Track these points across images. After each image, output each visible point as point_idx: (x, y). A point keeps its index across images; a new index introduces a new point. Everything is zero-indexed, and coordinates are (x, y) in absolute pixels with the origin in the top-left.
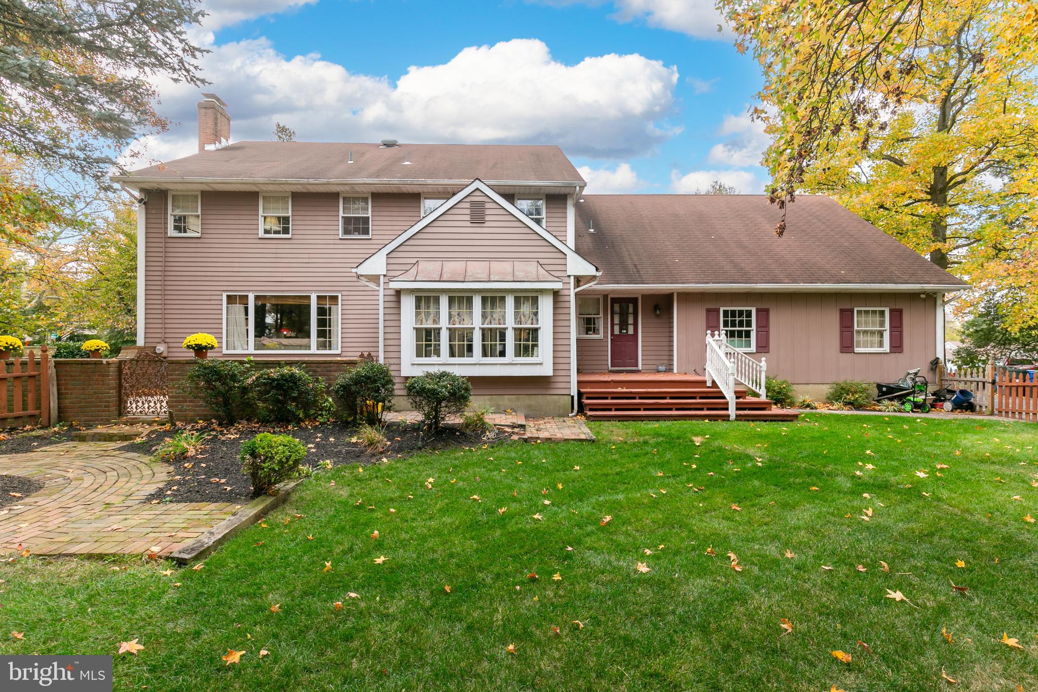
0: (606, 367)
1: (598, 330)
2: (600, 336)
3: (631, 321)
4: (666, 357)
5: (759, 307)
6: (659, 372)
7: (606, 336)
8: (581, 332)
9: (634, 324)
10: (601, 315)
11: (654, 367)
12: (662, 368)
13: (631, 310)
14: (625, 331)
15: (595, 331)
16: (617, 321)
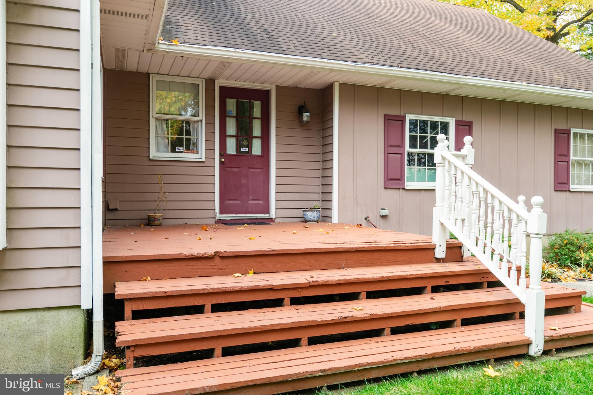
0: (210, 214)
1: (196, 145)
2: (201, 155)
3: (257, 131)
4: (317, 197)
5: (460, 119)
6: (306, 221)
7: (210, 157)
8: (162, 148)
9: (262, 138)
10: (202, 116)
11: (299, 213)
12: (312, 215)
13: (257, 112)
14: (246, 150)
15: (191, 146)
16: (231, 129)
